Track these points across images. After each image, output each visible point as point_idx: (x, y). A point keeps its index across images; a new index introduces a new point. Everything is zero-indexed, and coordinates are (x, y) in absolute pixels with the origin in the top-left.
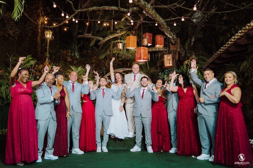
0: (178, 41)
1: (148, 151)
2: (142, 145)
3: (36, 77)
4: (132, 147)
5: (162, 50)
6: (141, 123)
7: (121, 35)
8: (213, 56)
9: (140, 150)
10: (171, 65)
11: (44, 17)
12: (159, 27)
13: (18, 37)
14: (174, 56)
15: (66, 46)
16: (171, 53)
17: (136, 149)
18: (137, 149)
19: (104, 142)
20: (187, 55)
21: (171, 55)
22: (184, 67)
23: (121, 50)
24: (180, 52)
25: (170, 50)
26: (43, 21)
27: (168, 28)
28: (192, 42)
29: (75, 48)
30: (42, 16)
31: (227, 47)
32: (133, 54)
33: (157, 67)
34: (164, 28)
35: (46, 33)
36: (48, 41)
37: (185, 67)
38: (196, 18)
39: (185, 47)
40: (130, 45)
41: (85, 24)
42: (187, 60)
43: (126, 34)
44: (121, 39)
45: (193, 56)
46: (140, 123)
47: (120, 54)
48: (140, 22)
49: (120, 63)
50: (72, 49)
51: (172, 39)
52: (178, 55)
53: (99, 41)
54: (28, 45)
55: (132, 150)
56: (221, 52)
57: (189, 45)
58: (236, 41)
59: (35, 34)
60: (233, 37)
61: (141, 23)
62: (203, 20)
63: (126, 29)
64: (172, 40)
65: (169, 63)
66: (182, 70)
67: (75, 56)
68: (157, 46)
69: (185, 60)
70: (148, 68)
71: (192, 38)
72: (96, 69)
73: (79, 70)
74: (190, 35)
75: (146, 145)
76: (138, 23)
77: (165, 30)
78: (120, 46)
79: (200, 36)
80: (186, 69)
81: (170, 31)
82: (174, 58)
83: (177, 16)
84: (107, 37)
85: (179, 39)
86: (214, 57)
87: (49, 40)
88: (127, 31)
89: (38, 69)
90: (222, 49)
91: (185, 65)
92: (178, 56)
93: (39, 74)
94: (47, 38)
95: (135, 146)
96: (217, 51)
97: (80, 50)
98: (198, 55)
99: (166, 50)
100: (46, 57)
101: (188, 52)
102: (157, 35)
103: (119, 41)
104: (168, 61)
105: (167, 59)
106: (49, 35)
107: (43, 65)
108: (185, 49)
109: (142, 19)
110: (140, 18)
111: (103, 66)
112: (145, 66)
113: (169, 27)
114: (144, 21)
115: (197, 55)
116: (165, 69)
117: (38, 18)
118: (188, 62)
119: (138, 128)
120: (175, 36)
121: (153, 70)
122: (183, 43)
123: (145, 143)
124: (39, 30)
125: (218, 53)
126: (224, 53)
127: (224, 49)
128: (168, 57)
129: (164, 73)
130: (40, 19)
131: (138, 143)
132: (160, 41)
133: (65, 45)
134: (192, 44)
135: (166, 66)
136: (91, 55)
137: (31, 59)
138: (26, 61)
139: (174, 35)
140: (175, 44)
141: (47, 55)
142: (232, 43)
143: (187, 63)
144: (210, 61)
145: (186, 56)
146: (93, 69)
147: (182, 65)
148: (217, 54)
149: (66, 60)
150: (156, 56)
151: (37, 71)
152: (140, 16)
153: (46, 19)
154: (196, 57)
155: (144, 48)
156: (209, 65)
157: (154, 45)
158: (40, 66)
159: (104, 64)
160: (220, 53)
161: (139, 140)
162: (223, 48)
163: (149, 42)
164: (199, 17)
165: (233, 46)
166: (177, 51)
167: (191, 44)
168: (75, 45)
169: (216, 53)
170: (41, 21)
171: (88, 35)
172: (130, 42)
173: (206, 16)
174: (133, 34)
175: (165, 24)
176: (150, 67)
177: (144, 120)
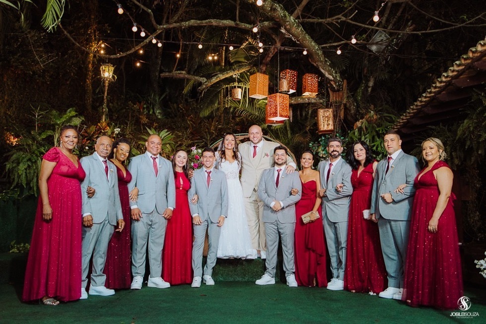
0: (344, 86)
1: (287, 284)
2: (276, 273)
3: (83, 149)
4: (260, 277)
5: (315, 101)
6: (276, 231)
7: (240, 73)
8: (408, 111)
9: (273, 282)
10: (331, 127)
11: (100, 43)
12: (310, 58)
13: (50, 77)
14: (337, 113)
15: (139, 96)
16: (330, 106)
17: (267, 279)
18: (269, 280)
19: (207, 267)
20: (361, 111)
21: (331, 110)
22: (354, 133)
23: (239, 102)
24: (348, 105)
25: (329, 101)
26: (97, 49)
27: (326, 61)
28: (369, 87)
29: (156, 101)
30: (95, 39)
31: (434, 92)
32: (261, 110)
33: (306, 132)
34: (318, 61)
35: (102, 68)
36: (107, 84)
37: (356, 133)
38: (377, 43)
39: (357, 96)
40: (257, 90)
41: (175, 55)
42: (360, 121)
43: (248, 71)
44: (239, 81)
45: (372, 112)
46: (274, 233)
47: (238, 110)
48: (274, 49)
49: (237, 128)
50: (149, 102)
51: (333, 81)
52: (343, 110)
53: (200, 84)
54: (70, 93)
55: (258, 282)
56: (423, 103)
57: (363, 93)
58: (449, 81)
59: (82, 72)
60: (445, 74)
61: (277, 52)
62: (389, 48)
63: (250, 64)
64: (332, 83)
65: (328, 125)
66: (351, 138)
67: (155, 115)
68: (306, 94)
69: (357, 120)
70: (289, 135)
71: (369, 81)
72: (192, 137)
73: (163, 137)
74: (366, 73)
75: (285, 272)
76: (271, 52)
77: (320, 64)
78: (239, 94)
79: (385, 76)
80: (359, 136)
81: (330, 66)
82: (337, 116)
83: (343, 39)
84: (215, 78)
85: (345, 81)
86: (409, 113)
87: (107, 81)
88: (251, 67)
89: (86, 134)
90: (424, 98)
91: (357, 130)
92: (344, 113)
93: (89, 143)
94: (105, 78)
95: (264, 274)
96: (416, 101)
97: (165, 105)
98: (380, 111)
99: (321, 101)
100: (103, 113)
101: (362, 105)
102: (306, 73)
103: (236, 84)
104: (326, 121)
105: (323, 117)
106: (107, 73)
107: (96, 127)
108: (356, 101)
109: (278, 45)
110: (276, 42)
111: (206, 132)
112: (283, 132)
113: (328, 59)
114: (282, 48)
115: (378, 112)
116: (321, 136)
117: (87, 44)
118: (362, 124)
119: (271, 241)
120: (338, 75)
121: (298, 138)
122: (353, 89)
123: (283, 269)
124: (90, 65)
125: (417, 106)
126: (427, 104)
127: (428, 97)
128: (325, 113)
129: (319, 143)
130: (92, 46)
131: (270, 269)
132: (312, 85)
133: (138, 94)
134: (369, 91)
135: (322, 129)
136: (185, 112)
137: (74, 115)
138: (66, 118)
139: (336, 73)
140: (338, 90)
141: (104, 110)
142: (443, 84)
143: (359, 125)
144: (401, 121)
145: (358, 113)
146: (189, 137)
147: (351, 128)
148: (415, 107)
149: (138, 122)
150: (304, 114)
151: (86, 137)
152: (275, 38)
153: (103, 46)
154: (377, 115)
155: (283, 95)
156: (401, 128)
157: (299, 92)
158: (91, 129)
159: (208, 129)
160: (420, 104)
161: (272, 264)
162: (426, 94)
163: (290, 86)
164: (382, 40)
165: (444, 92)
166: (341, 102)
167: (367, 90)
168: (154, 95)
169: (413, 105)
170: (94, 49)
171: (179, 73)
172: (256, 86)
173: (395, 40)
174: (262, 71)
175: (320, 53)
176: (293, 133)
177: (281, 227)
